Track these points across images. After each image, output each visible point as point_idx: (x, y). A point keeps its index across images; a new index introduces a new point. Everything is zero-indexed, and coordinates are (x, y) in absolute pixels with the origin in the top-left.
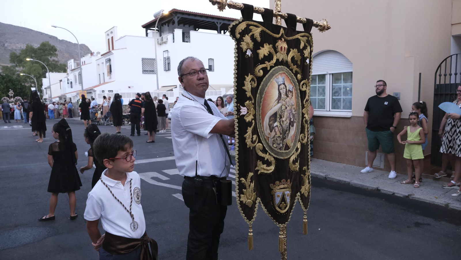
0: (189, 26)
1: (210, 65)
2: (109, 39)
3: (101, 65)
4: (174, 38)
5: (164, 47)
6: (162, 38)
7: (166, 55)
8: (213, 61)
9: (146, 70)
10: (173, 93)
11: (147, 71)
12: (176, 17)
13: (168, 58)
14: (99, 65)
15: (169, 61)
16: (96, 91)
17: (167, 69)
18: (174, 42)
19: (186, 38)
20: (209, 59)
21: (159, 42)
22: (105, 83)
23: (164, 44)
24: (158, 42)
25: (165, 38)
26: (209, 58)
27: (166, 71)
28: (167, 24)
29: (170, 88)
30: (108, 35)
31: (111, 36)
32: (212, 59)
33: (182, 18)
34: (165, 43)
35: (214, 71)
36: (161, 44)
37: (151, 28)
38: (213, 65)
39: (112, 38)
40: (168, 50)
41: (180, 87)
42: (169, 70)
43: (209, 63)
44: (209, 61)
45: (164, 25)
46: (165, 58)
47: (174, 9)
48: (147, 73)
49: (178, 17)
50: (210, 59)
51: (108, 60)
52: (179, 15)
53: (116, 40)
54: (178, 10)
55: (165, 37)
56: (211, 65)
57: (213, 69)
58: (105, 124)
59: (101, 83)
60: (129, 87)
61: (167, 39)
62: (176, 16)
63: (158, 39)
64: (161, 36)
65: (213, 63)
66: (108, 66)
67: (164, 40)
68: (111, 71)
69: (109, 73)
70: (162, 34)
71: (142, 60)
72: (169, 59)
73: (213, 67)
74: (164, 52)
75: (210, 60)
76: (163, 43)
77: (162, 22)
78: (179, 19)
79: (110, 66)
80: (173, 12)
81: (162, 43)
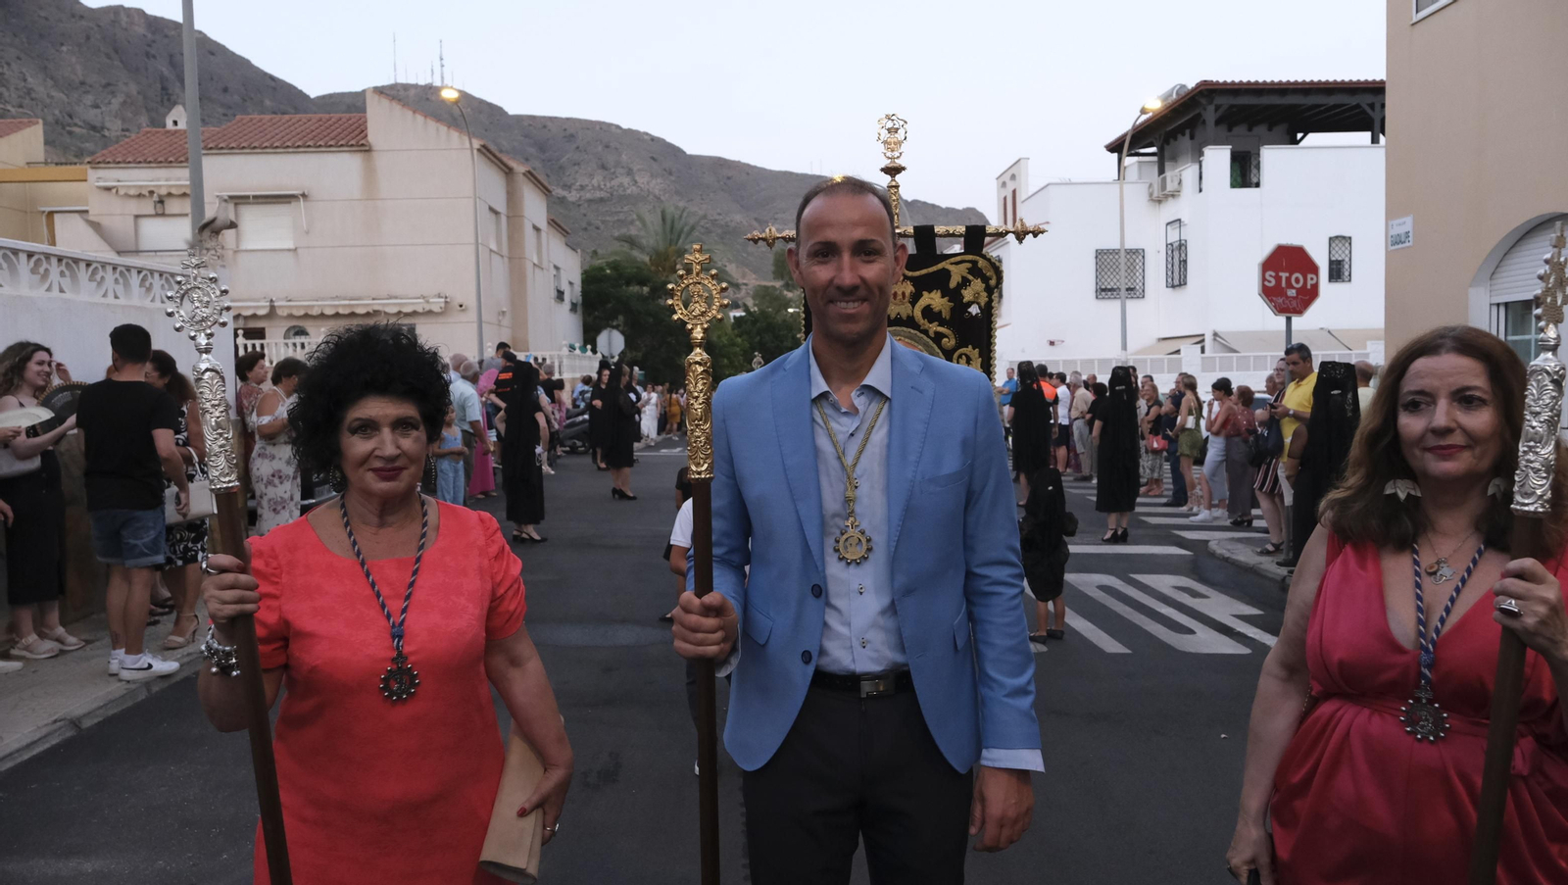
0: (1270, 129)
1: (1333, 259)
2: (1005, 199)
4: (1201, 178)
5: (1170, 210)
6: (1164, 181)
7: (1174, 237)
8: (1347, 245)
9: (1109, 287)
10: (1180, 360)
11: (1110, 290)
12: (1212, 108)
13: (1180, 246)
15: (1183, 255)
17: (1176, 282)
18: (1201, 191)
19: (1244, 172)
20: (1330, 239)
21: (1155, 194)
23: (1170, 199)
24: (1151, 195)
25: (1172, 181)
26: (1333, 235)
27: (1173, 287)
28: (1188, 132)
29: (1173, 346)
30: (1004, 184)
31: (1011, 186)
32: (1344, 237)
33: (1232, 106)
34: (1173, 196)
35: (1350, 281)
36: (1160, 202)
37: (1142, 151)
38: (1347, 259)
39: (1014, 192)
40: (1180, 220)
41: (1215, 339)
42: (1182, 283)
43: (1333, 252)
44: (1333, 245)
45: (1179, 136)
46: (1171, 244)
47: (1205, 83)
48: (1109, 298)
49: (1217, 108)
50: (1337, 237)
52: (1219, 100)
53: (1024, 198)
54: (1217, 83)
55: (1172, 177)
56: (1340, 259)
57: (1347, 274)
60: (1052, 343)
61: (1180, 183)
62: (1211, 103)
63: (1151, 185)
64: (1161, 171)
65: (1347, 252)
67: (1170, 187)
70: (1168, 165)
71: (1096, 257)
72: (1183, 248)
73: (1347, 266)
74: (1168, 224)
75: (1337, 242)
76: (1167, 197)
77: (1168, 129)
78: (1220, 112)
80: (1201, 92)
81: (1162, 196)
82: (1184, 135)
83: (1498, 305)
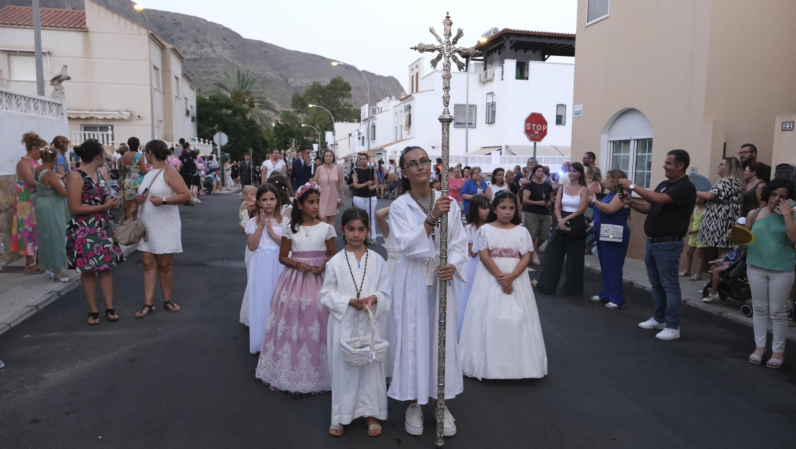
0: (534, 52)
1: (558, 114)
2: (413, 76)
3: (399, 113)
4: (503, 73)
5: (489, 87)
6: (486, 73)
7: (490, 100)
8: (564, 108)
9: (460, 122)
10: (491, 158)
11: (460, 124)
12: (508, 42)
13: (493, 104)
14: (396, 113)
15: (494, 109)
16: (386, 151)
17: (490, 122)
18: (502, 80)
19: (522, 73)
20: (557, 105)
21: (482, 80)
22: (402, 140)
23: (489, 82)
24: (480, 80)
25: (490, 74)
26: (559, 103)
27: (489, 123)
28: (497, 51)
29: (488, 151)
30: (412, 69)
31: (416, 71)
32: (563, 105)
33: (517, 41)
34: (490, 81)
35: (565, 125)
36: (484, 83)
37: (477, 58)
38: (564, 115)
39: (417, 74)
40: (493, 92)
41: (506, 149)
42: (493, 122)
43: (558, 111)
44: (558, 108)
45: (494, 53)
46: (489, 104)
47: (506, 30)
48: (457, 127)
49: (511, 42)
50: (560, 105)
51: (408, 108)
52: (512, 38)
53: (422, 77)
54: (511, 30)
55: (490, 72)
56: (561, 114)
57: (563, 121)
58: (390, 198)
59: (398, 140)
60: (433, 147)
61: (493, 75)
62: (508, 39)
63: (480, 75)
64: (485, 69)
65: (564, 112)
66: (407, 115)
67: (489, 77)
68: (410, 124)
69: (408, 127)
70: (488, 66)
71: (455, 108)
72: (494, 106)
73: (564, 118)
74: (487, 94)
75: (560, 107)
76: (487, 81)
77: (489, 49)
78: (513, 43)
79: (410, 115)
80: (504, 34)
81: (485, 81)
82: (496, 52)
83: (611, 141)
